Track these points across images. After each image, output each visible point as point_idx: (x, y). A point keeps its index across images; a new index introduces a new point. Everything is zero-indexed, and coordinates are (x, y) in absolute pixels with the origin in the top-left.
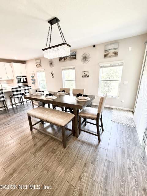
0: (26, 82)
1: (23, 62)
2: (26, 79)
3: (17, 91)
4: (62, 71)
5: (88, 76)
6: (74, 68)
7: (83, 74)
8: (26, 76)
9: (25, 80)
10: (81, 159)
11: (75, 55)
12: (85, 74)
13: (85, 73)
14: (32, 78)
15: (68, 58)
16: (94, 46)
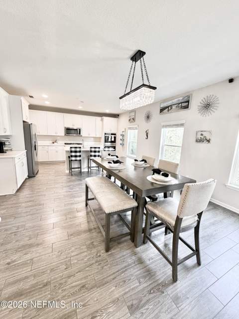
0: (114, 142)
1: (116, 116)
2: (115, 138)
3: (95, 152)
4: (162, 129)
5: (209, 141)
6: (182, 125)
7: (199, 137)
8: (115, 134)
9: (113, 140)
10: (116, 286)
11: (188, 102)
12: (202, 137)
13: (202, 135)
14: (121, 137)
15: (174, 107)
16: (231, 81)
